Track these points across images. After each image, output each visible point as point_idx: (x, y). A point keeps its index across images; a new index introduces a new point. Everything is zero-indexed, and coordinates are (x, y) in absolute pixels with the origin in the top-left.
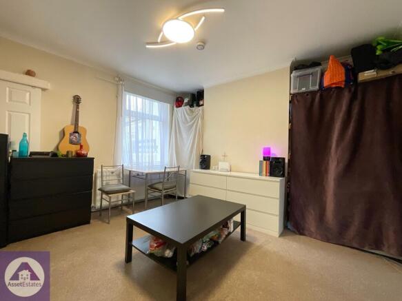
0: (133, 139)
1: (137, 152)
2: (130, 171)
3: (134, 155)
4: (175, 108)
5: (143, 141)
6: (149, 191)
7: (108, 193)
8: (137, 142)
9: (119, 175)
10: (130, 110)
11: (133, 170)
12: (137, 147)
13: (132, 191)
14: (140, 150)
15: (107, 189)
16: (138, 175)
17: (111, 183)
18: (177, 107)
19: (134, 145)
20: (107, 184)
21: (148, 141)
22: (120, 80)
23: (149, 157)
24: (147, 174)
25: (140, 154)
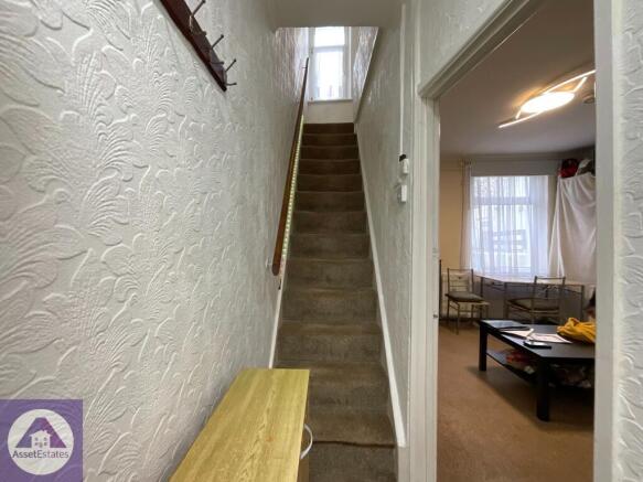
0: (486, 229)
1: (492, 250)
2: (482, 278)
3: (487, 254)
4: (561, 180)
5: (499, 233)
6: (511, 308)
7: (456, 300)
8: (491, 232)
9: (467, 282)
10: (479, 198)
11: (487, 276)
12: (492, 243)
13: (484, 303)
14: (496, 247)
15: (456, 295)
16: (493, 284)
17: (458, 289)
18: (564, 176)
19: (486, 236)
20: (454, 291)
21: (509, 233)
22: (466, 163)
23: (510, 259)
24: (506, 284)
25: (496, 254)
